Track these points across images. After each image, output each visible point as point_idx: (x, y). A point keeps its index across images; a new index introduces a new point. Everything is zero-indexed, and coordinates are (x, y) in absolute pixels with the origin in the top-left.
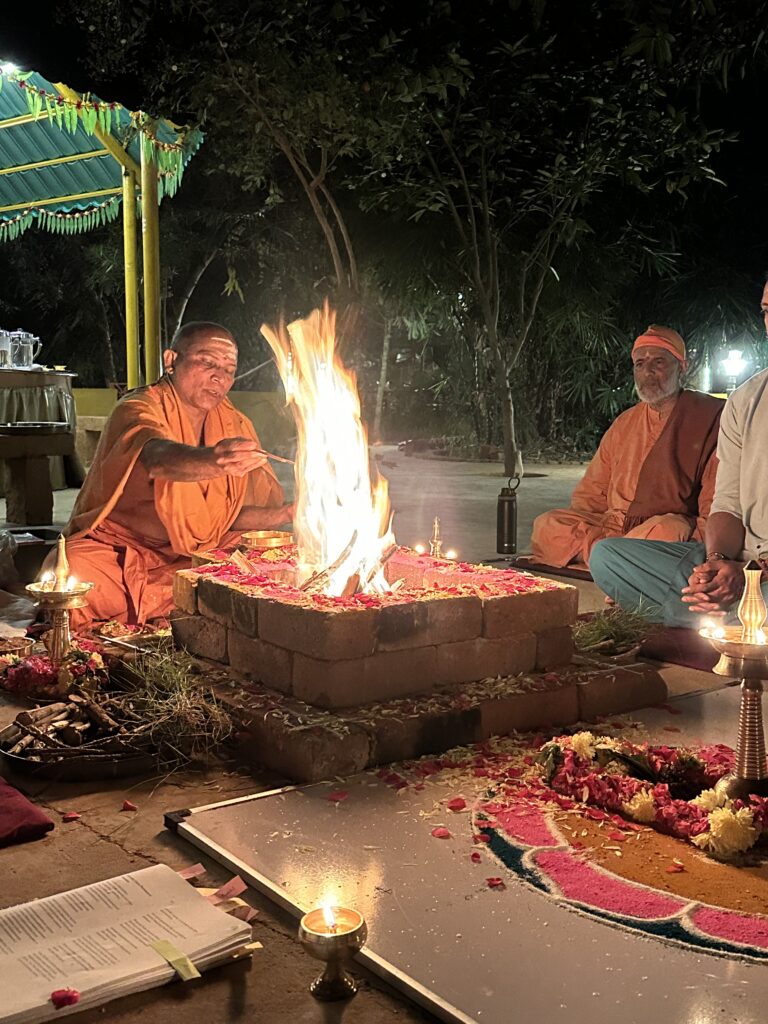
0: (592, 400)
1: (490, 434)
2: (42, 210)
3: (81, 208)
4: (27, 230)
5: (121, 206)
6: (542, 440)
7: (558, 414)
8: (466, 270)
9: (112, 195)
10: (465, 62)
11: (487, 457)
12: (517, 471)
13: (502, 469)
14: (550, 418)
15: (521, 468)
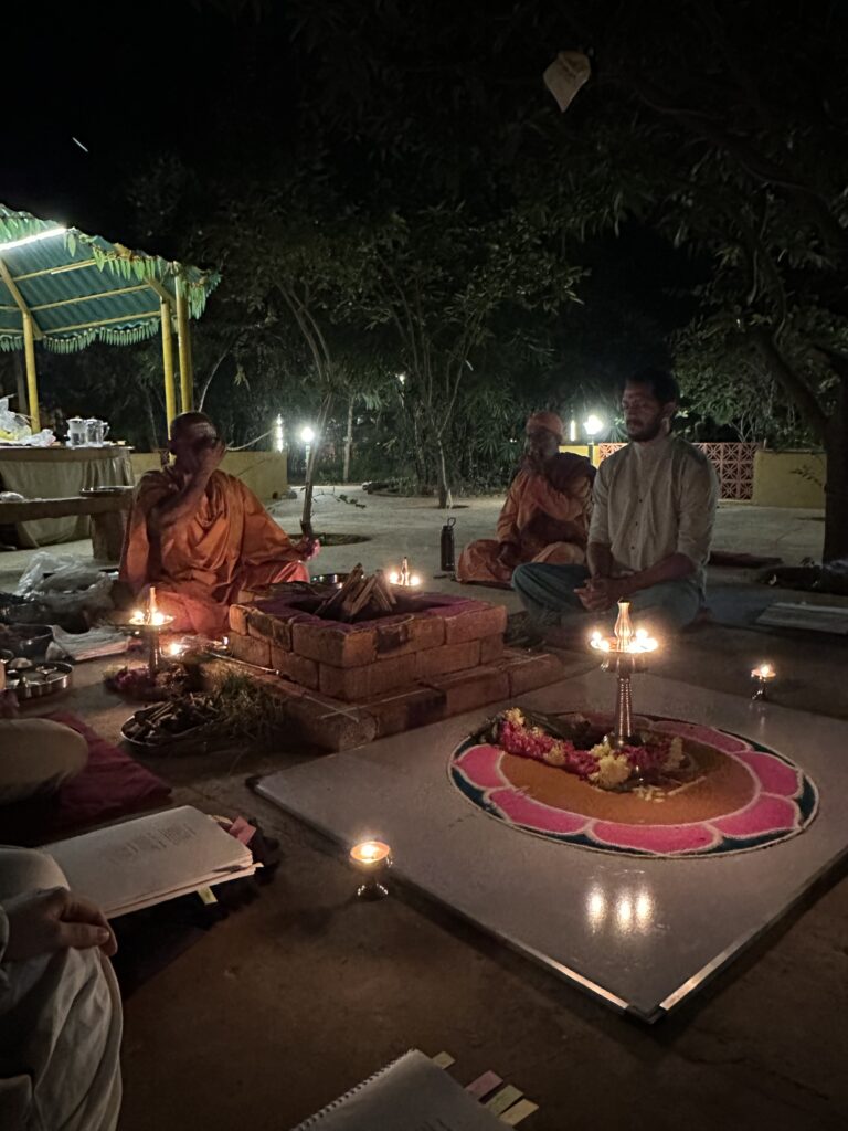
0: (497, 451)
1: (428, 477)
2: (102, 328)
3: (131, 326)
4: (92, 343)
5: (160, 324)
6: (463, 480)
7: (474, 462)
8: (407, 361)
9: (153, 317)
10: (402, 220)
11: (426, 493)
12: (448, 503)
13: (437, 502)
14: (468, 463)
15: (450, 501)
